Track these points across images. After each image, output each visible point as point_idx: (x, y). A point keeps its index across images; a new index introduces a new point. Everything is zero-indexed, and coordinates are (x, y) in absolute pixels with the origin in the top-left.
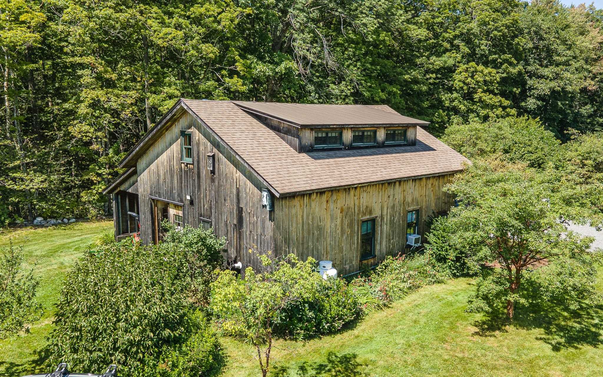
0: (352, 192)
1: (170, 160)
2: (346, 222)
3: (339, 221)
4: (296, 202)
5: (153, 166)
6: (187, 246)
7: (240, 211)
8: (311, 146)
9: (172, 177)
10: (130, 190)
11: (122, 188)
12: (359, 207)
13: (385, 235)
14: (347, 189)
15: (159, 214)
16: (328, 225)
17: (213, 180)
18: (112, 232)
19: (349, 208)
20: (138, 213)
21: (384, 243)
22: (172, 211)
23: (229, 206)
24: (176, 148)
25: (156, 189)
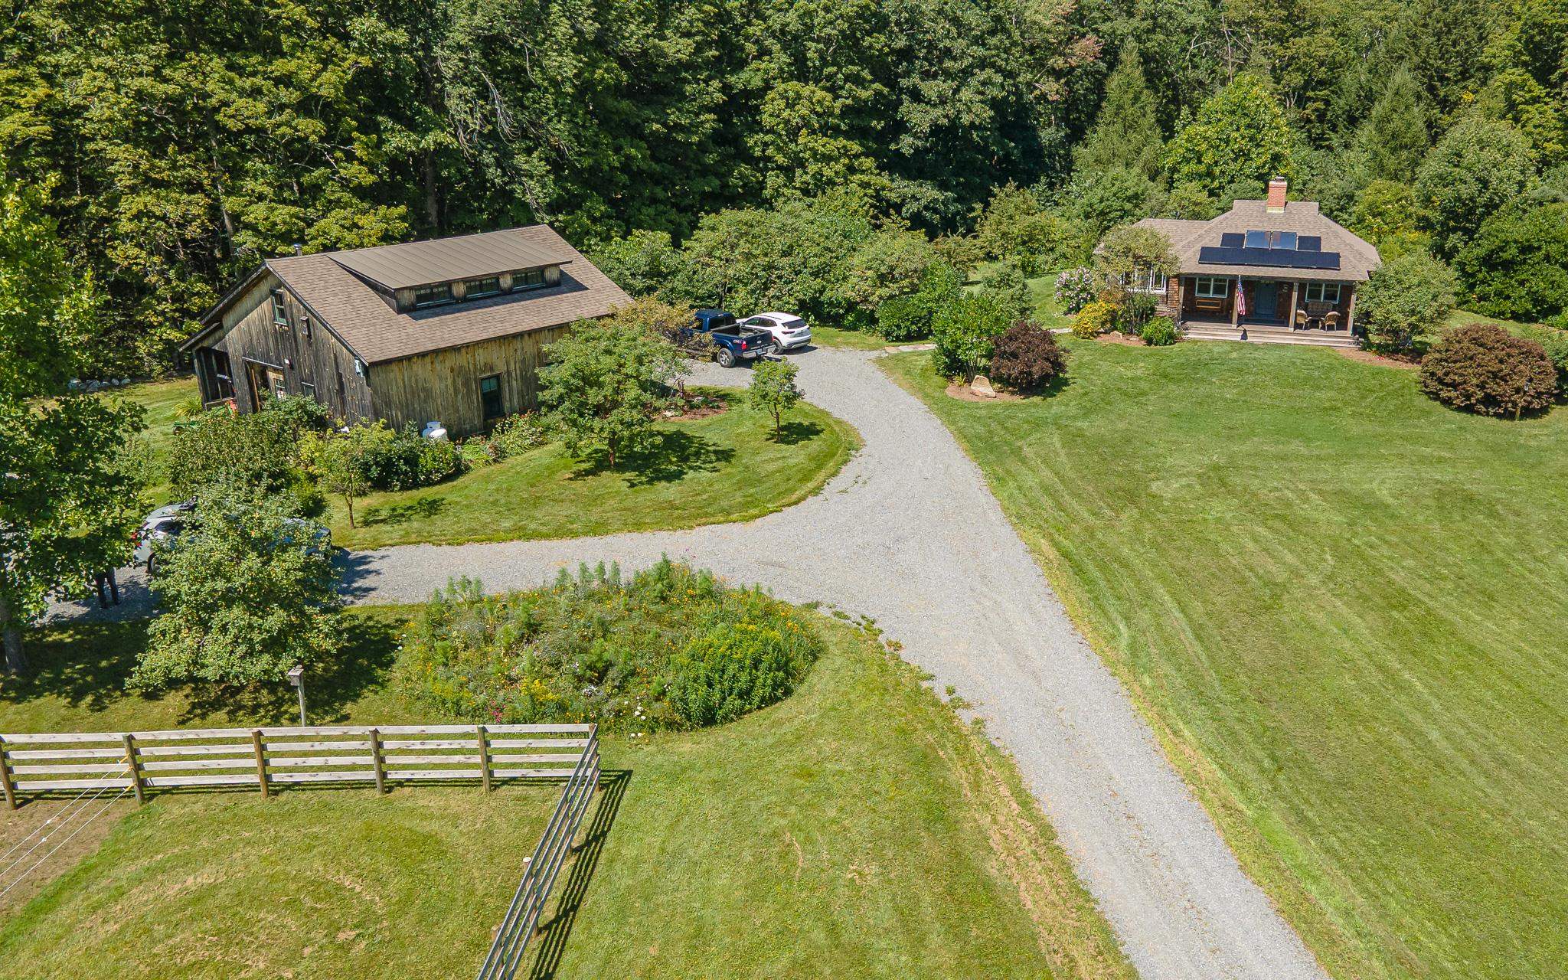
0: (463, 351)
1: (262, 319)
2: (459, 381)
3: (450, 381)
4: (394, 367)
5: (242, 324)
6: (287, 413)
7: (340, 376)
8: (413, 305)
9: (266, 338)
10: (216, 348)
11: (205, 344)
12: (475, 365)
13: (515, 392)
14: (455, 349)
15: (256, 378)
16: (437, 386)
17: (310, 345)
18: (197, 398)
19: (461, 367)
20: (230, 375)
21: (515, 400)
22: (272, 375)
23: (329, 371)
24: (266, 306)
25: (249, 350)
